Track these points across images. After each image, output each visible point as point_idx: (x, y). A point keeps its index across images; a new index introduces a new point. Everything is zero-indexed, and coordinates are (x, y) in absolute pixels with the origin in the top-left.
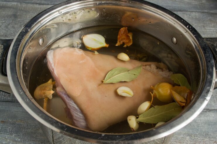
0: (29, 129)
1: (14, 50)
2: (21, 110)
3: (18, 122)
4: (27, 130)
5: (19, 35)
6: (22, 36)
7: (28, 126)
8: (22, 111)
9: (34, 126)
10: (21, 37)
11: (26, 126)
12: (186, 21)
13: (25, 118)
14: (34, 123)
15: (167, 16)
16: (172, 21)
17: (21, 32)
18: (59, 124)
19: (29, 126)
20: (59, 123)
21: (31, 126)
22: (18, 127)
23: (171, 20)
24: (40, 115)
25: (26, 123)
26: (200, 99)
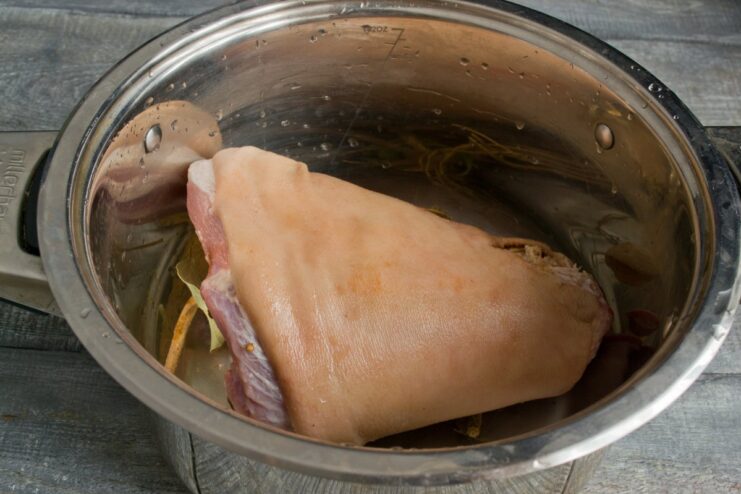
0: (100, 440)
2: (72, 377)
3: (62, 417)
4: (91, 444)
7: (94, 431)
8: (75, 379)
9: (114, 433)
11: (88, 432)
12: (644, 70)
13: (86, 404)
19: (100, 431)
21: (104, 431)
22: (62, 435)
25: (87, 421)
26: (695, 334)
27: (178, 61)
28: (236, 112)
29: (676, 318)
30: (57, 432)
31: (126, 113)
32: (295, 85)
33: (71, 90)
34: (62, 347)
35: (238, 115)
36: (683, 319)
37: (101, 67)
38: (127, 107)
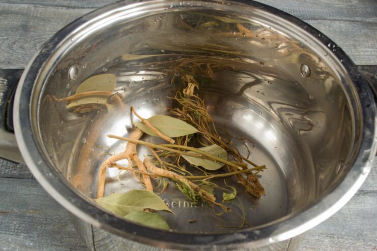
0: (49, 224)
1: (27, 87)
2: (35, 193)
3: (30, 213)
4: (45, 227)
5: (35, 61)
6: (40, 62)
7: (46, 220)
8: (37, 193)
9: (57, 221)
10: (39, 65)
11: (43, 220)
12: (325, 36)
13: (42, 206)
14: (58, 215)
15: (292, 27)
16: (302, 35)
17: (38, 57)
18: (105, 217)
19: (49, 220)
20: (106, 215)
21: (51, 220)
22: (30, 222)
23: (299, 34)
24: (73, 200)
25: (43, 215)
26: (353, 173)
27: (86, 33)
28: (117, 59)
29: (342, 163)
30: (28, 220)
31: (60, 60)
32: (147, 44)
33: (35, 46)
34: (30, 177)
35: (117, 61)
36: (346, 165)
37: (50, 34)
38: (60, 56)
